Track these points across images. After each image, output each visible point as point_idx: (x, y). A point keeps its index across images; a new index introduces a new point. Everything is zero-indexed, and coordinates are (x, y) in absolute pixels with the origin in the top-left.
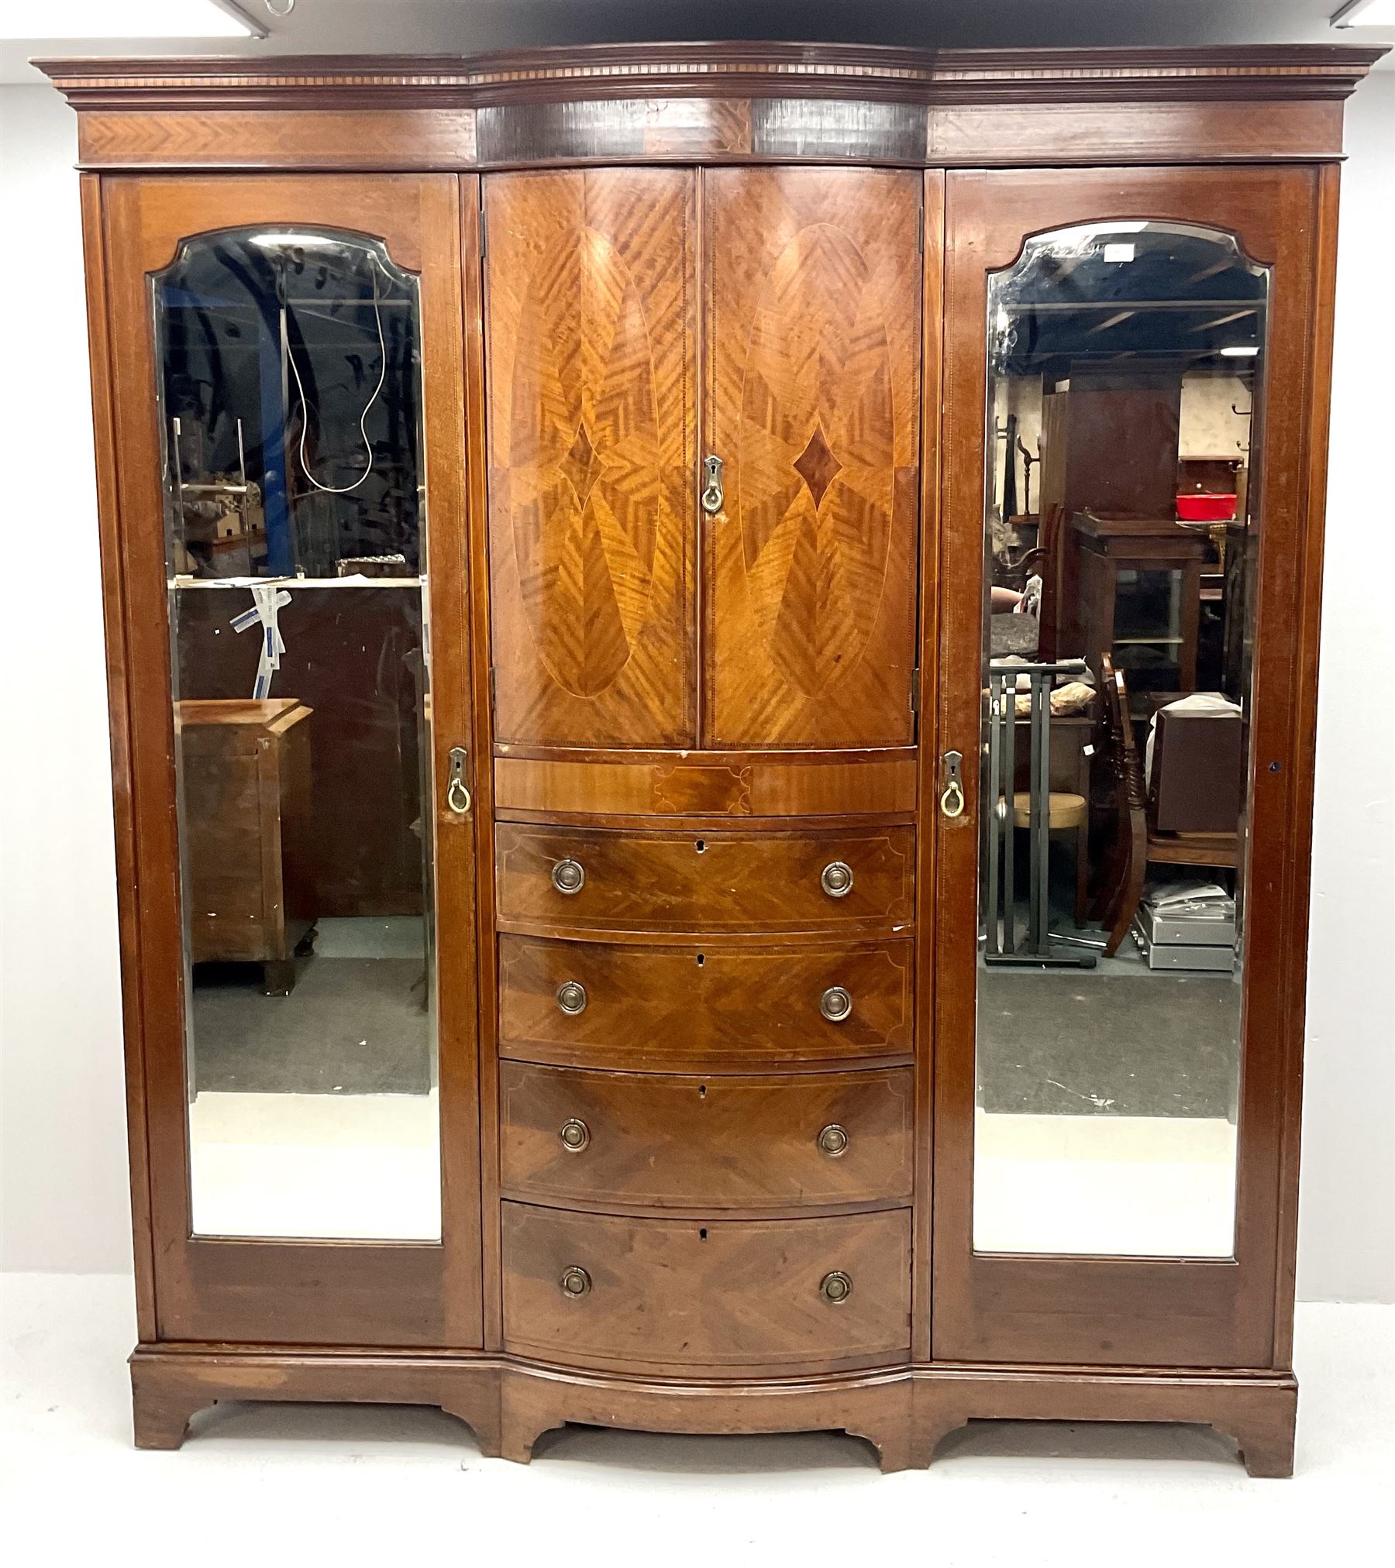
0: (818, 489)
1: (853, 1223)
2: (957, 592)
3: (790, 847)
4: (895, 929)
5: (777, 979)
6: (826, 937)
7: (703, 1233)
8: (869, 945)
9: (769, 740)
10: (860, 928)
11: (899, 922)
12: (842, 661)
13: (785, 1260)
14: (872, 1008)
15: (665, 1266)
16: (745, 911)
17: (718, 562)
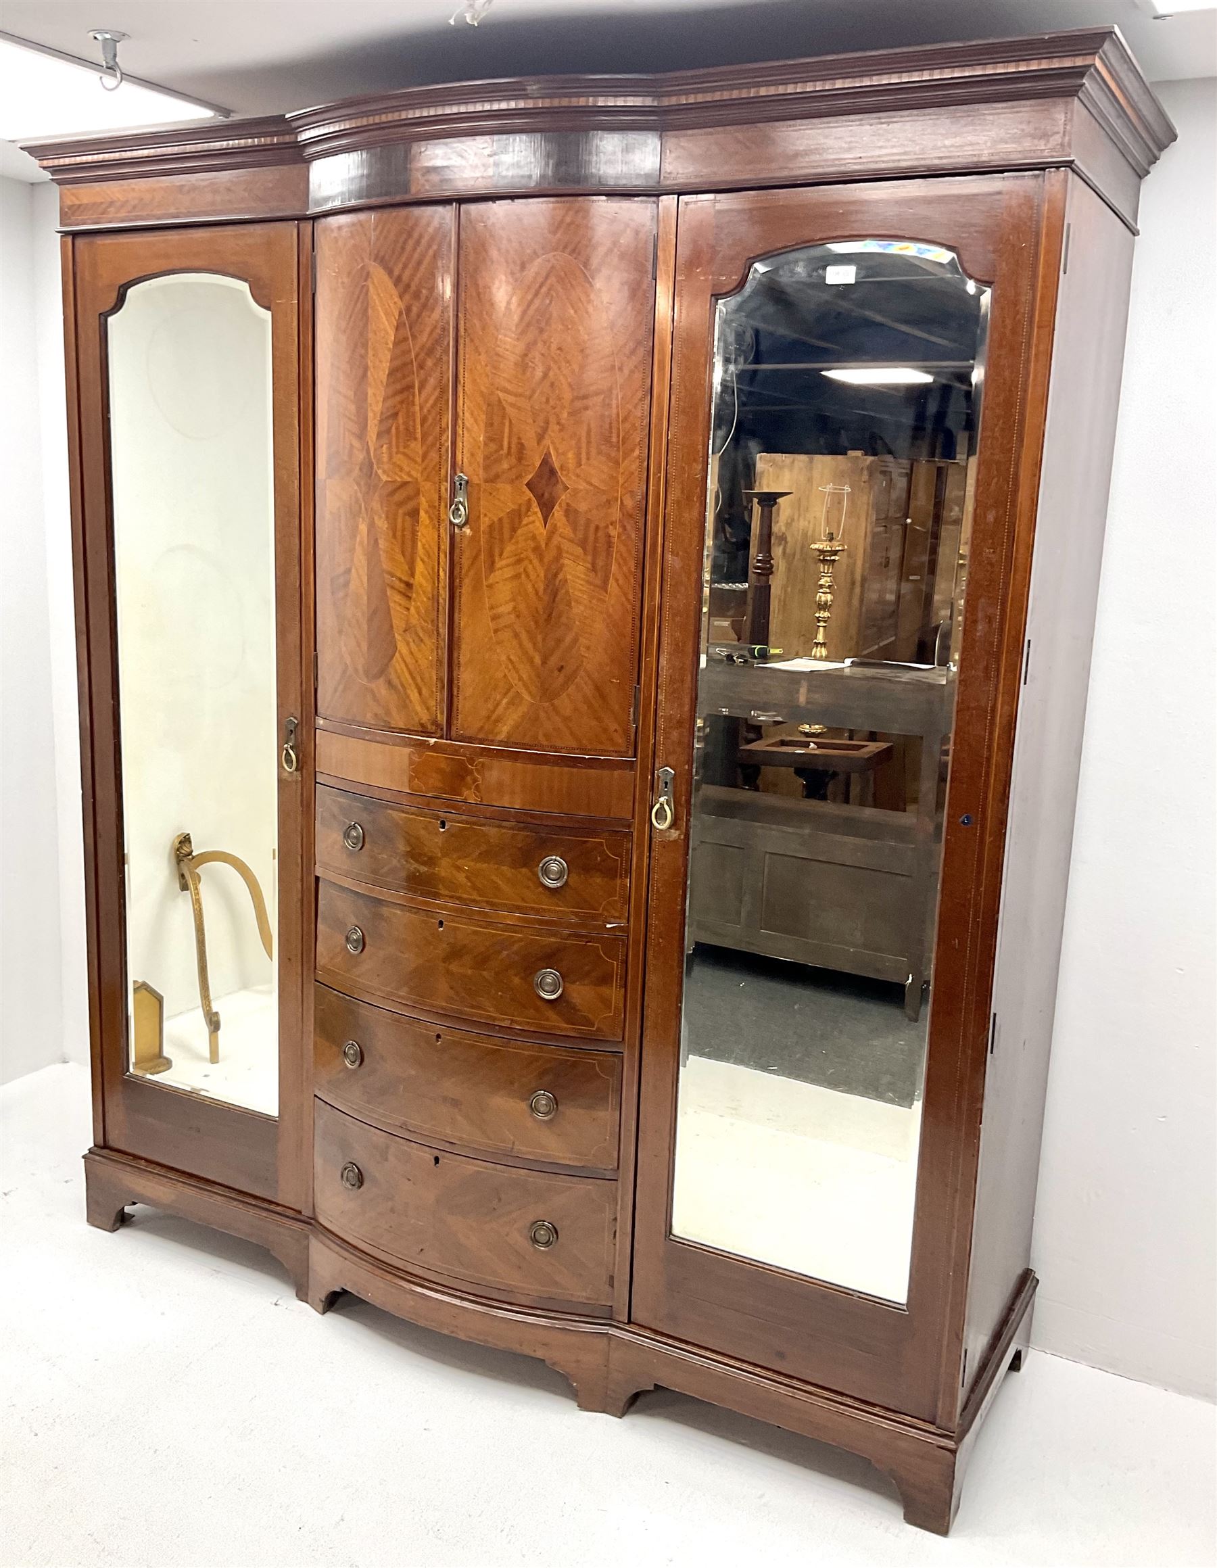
0: (547, 508)
1: (561, 1182)
2: (675, 615)
3: (513, 836)
4: (608, 926)
5: (500, 952)
6: (541, 922)
7: (437, 1160)
8: (582, 936)
9: (502, 737)
10: (574, 920)
11: (613, 920)
12: (564, 671)
13: (500, 1200)
14: (582, 994)
15: (409, 1180)
16: (474, 887)
17: (463, 571)
